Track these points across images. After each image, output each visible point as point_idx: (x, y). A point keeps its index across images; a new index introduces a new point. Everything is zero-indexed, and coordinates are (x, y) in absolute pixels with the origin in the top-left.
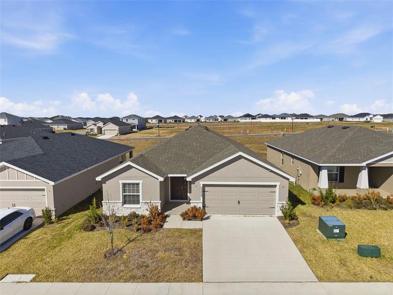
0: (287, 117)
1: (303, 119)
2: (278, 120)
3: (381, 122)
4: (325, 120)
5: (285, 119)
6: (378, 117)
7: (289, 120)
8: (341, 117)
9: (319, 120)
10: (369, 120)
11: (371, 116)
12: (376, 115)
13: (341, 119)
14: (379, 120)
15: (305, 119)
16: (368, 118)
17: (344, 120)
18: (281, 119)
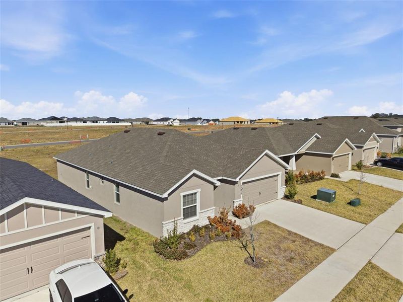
0: (99, 121)
1: (114, 122)
2: (89, 124)
3: (178, 125)
4: (134, 123)
5: (97, 122)
6: (176, 121)
7: (101, 124)
8: (147, 121)
9: (130, 124)
10: (170, 123)
11: (172, 120)
12: (175, 119)
13: (147, 123)
14: (177, 123)
15: (117, 122)
16: (170, 122)
17: (149, 123)
18: (93, 122)
